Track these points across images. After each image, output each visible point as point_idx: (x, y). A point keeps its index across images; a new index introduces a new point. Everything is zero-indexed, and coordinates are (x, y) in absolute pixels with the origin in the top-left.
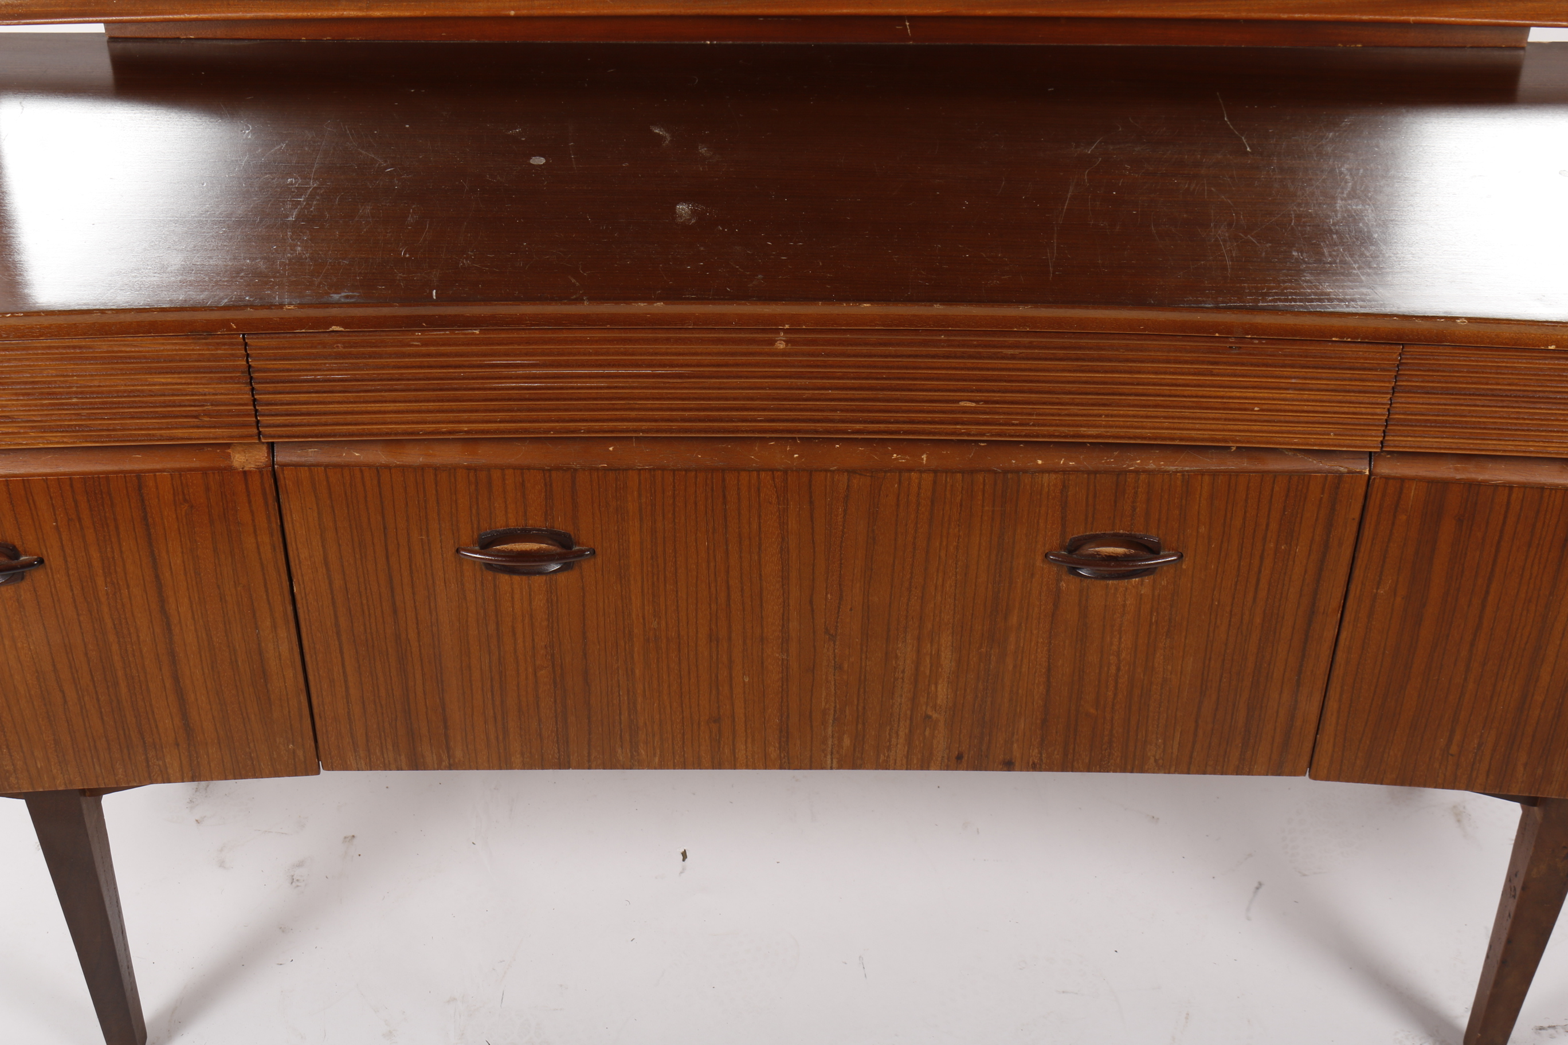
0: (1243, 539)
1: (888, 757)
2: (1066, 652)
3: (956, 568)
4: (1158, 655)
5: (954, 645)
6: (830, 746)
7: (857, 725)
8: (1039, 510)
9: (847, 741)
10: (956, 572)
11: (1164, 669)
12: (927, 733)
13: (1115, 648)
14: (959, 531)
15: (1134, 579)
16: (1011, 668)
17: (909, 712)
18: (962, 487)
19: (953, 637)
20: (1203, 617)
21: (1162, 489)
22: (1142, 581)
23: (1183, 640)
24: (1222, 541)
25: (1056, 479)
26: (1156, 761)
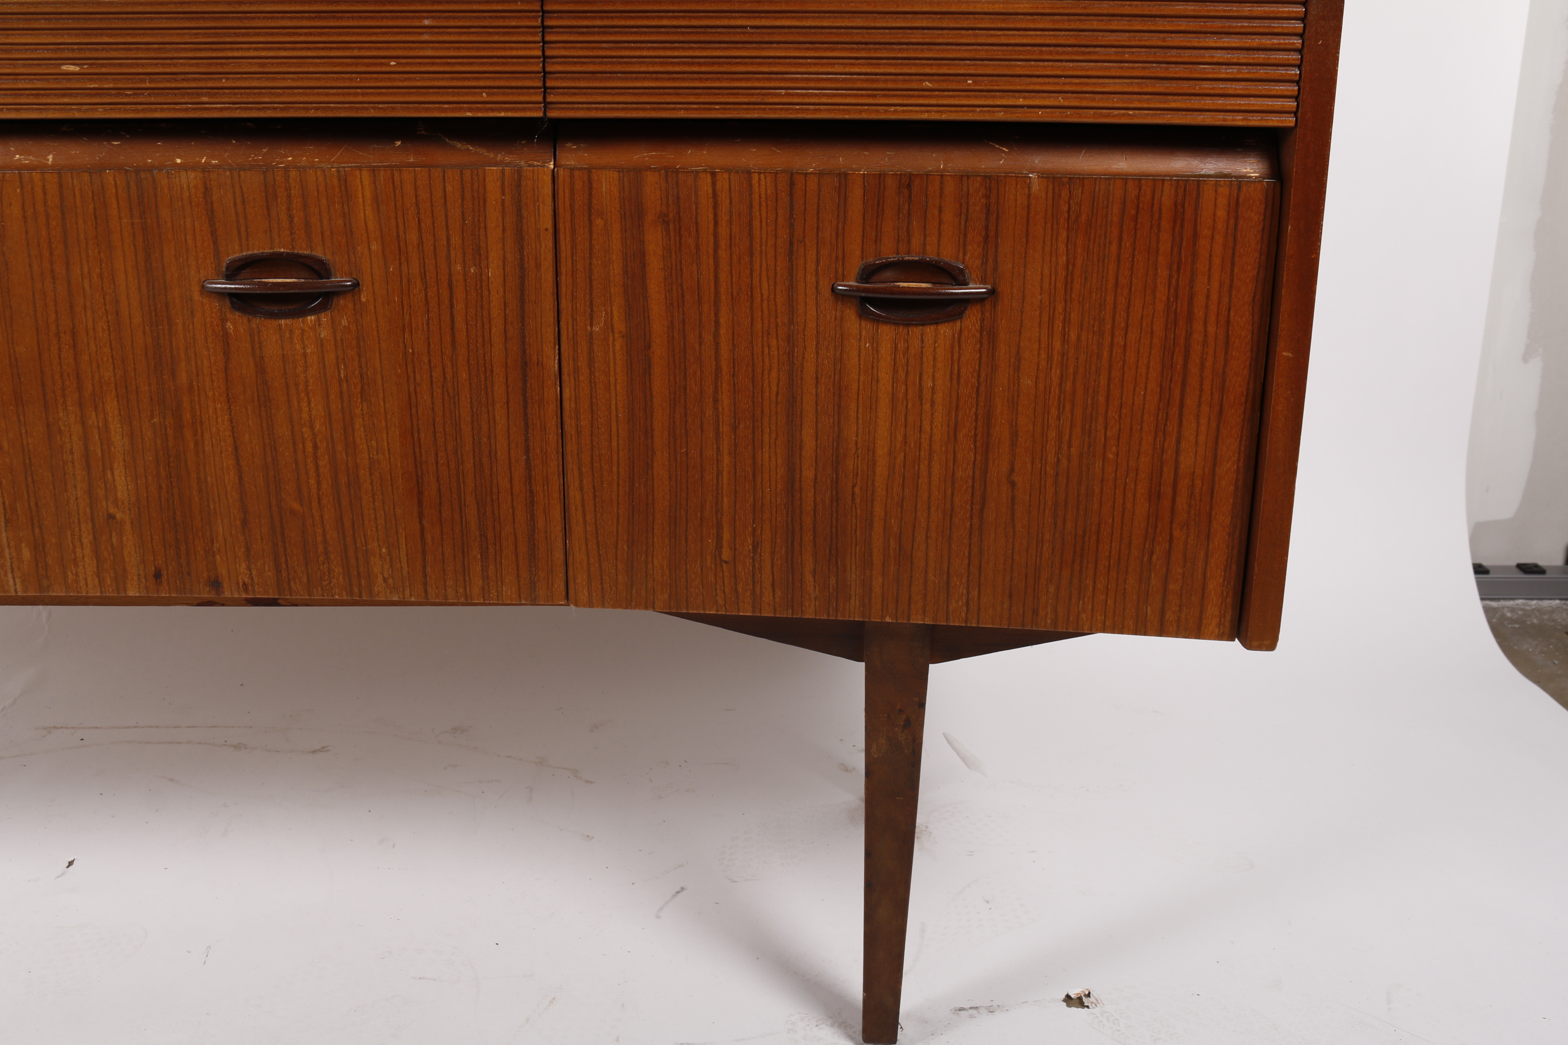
0: (424, 258)
1: (77, 575)
2: (250, 422)
3: (105, 305)
4: (357, 426)
5: (122, 414)
6: (8, 558)
7: (33, 529)
8: (185, 222)
9: (26, 553)
10: (105, 310)
11: (368, 446)
12: (114, 540)
13: (305, 415)
14: (99, 253)
15: (309, 318)
16: (192, 445)
17: (88, 510)
18: (93, 192)
19: (118, 401)
20: (399, 371)
21: (318, 191)
22: (319, 320)
23: (382, 404)
24: (400, 264)
25: (195, 178)
26: (385, 580)
